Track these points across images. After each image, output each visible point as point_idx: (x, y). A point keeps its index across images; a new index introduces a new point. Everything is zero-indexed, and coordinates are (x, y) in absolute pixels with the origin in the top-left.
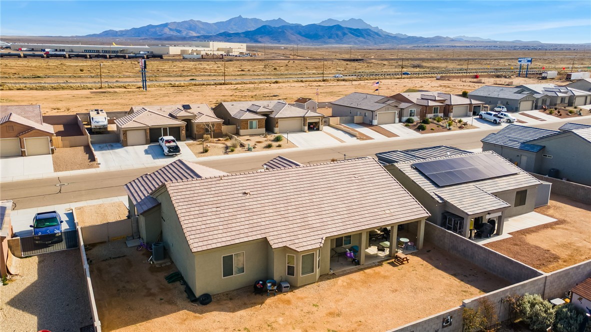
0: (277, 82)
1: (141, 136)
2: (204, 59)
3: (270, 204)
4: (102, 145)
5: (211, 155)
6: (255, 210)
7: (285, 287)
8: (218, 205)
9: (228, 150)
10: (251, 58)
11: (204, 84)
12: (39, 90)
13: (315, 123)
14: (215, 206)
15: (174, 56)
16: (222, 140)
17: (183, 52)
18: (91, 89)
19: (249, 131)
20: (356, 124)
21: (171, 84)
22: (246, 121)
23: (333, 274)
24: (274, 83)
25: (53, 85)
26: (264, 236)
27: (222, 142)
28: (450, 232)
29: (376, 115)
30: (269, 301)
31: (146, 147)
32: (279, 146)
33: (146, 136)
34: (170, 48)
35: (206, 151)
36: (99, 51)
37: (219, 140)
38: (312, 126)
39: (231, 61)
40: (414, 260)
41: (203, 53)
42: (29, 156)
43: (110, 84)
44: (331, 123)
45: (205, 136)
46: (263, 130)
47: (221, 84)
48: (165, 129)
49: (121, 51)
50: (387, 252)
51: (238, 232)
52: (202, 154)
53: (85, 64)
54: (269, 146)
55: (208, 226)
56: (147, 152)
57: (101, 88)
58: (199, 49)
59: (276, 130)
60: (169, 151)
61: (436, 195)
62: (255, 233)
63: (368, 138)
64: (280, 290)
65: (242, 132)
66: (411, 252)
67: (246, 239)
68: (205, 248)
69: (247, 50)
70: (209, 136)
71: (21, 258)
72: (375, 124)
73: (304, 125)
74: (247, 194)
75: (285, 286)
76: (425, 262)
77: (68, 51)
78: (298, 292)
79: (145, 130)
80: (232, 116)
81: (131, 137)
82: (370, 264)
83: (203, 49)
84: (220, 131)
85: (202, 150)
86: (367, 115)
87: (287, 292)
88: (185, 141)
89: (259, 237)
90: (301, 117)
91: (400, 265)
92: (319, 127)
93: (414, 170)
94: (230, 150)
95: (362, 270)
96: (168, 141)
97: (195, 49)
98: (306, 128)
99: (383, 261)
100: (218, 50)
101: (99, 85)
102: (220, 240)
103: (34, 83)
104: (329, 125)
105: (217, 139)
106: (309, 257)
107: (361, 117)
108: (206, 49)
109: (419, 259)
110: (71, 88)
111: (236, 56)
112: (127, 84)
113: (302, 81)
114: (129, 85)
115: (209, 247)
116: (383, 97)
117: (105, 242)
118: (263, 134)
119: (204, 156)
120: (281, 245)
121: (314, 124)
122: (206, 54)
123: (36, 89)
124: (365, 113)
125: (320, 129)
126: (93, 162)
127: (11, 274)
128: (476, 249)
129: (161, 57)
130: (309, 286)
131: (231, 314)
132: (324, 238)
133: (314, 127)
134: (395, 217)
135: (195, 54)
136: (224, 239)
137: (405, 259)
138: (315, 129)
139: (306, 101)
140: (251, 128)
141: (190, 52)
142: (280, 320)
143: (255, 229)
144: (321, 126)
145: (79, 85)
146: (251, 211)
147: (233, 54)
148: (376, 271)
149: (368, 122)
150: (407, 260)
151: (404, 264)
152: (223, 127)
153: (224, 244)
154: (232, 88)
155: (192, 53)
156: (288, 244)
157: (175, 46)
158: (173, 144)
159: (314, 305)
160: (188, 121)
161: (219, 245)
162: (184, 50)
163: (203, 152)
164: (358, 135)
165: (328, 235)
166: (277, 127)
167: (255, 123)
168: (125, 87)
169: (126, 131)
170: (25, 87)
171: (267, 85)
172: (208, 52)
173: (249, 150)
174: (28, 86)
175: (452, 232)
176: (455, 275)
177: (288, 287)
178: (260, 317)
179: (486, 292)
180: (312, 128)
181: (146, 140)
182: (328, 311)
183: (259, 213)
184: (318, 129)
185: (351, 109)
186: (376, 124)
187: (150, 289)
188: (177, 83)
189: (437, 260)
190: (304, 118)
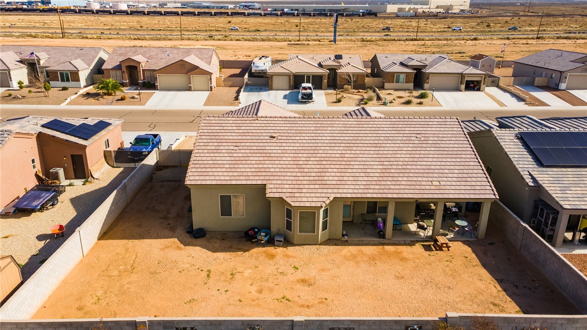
0: (475, 39)
1: (284, 81)
2: (418, 16)
3: (293, 152)
4: (253, 88)
5: (342, 106)
6: (272, 155)
7: (277, 241)
8: (238, 144)
9: (362, 103)
10: (472, 15)
11: (394, 40)
12: (251, 41)
13: (477, 81)
14: (235, 144)
15: (390, 14)
16: (362, 92)
17: (400, 10)
18: (290, 41)
19: (395, 85)
20: (536, 86)
21: (363, 39)
22: (393, 74)
23: (347, 241)
24: (472, 40)
25: (263, 37)
26: (264, 182)
27: (361, 94)
28: (525, 225)
29: (566, 78)
30: (256, 251)
31: (287, 92)
32: (421, 103)
33: (290, 83)
34: (389, 6)
35: (339, 101)
36: (325, 10)
37: (359, 92)
38: (472, 85)
39: (445, 18)
40: (460, 249)
41: (420, 11)
42: (194, 91)
43: (308, 37)
44: (501, 84)
45: (346, 86)
46: (411, 85)
47: (412, 40)
48: (308, 77)
49: (344, 9)
50: (429, 232)
51: (240, 174)
52: (334, 104)
53: (306, 21)
54: (408, 103)
55: (215, 162)
56: (285, 97)
57: (299, 41)
58: (416, 7)
59: (426, 86)
60: (303, 98)
61: (530, 175)
62: (256, 178)
63: (543, 104)
64: (271, 242)
65: (387, 85)
66: (464, 240)
67: (244, 182)
68: (199, 183)
69: (470, 7)
70: (350, 87)
71: (113, 167)
72: (562, 88)
73: (461, 83)
74: (274, 137)
75: (277, 239)
76: (474, 255)
77: (301, 10)
78: (291, 250)
79: (289, 76)
80: (381, 68)
81: (276, 81)
82: (399, 241)
83: (421, 6)
84: (363, 83)
85: (335, 100)
86: (554, 76)
87: (279, 246)
88: (326, 90)
89: (260, 182)
90: (458, 73)
91: (437, 250)
92: (480, 86)
93: (517, 141)
94: (364, 103)
95: (383, 244)
96: (305, 88)
97: (412, 6)
98: (463, 86)
99: (418, 241)
100: (437, 7)
101: (298, 38)
102: (217, 178)
103: (249, 36)
104: (498, 86)
105: (357, 91)
106: (309, 215)
107: (546, 79)
108: (424, 7)
109: (469, 249)
110: (276, 40)
111: (455, 13)
112: (322, 38)
113: (508, 39)
114: (324, 39)
115: (204, 183)
116: (583, 56)
117: (177, 167)
118: (408, 90)
119: (335, 106)
120: (277, 195)
121: (475, 83)
122: (423, 12)
123: (249, 40)
124: (552, 74)
125: (481, 89)
126: (236, 101)
127: (93, 178)
128: (549, 255)
129: (375, 14)
130: (307, 246)
131: (209, 253)
132: (331, 199)
133: (475, 86)
134: (442, 192)
135: (412, 11)
136: (222, 178)
137: (445, 245)
138: (476, 88)
139: (483, 58)
140: (398, 82)
141: (407, 10)
142: (247, 273)
143: (259, 174)
144: (482, 86)
145: (283, 37)
146: (268, 155)
147: (454, 11)
148: (399, 250)
149: (553, 86)
150: (448, 247)
151: (442, 250)
152: (366, 78)
153: (219, 182)
154: (420, 44)
155: (409, 11)
156: (284, 196)
157: (393, 4)
158: (309, 91)
159: (295, 267)
160: (333, 71)
161: (214, 183)
162: (401, 8)
163: (336, 102)
164: (528, 100)
165: (338, 196)
166: (428, 83)
167: (402, 77)
168: (319, 41)
169: (272, 75)
170: (243, 38)
171: (462, 42)
172: (425, 10)
173: (385, 104)
174: (245, 37)
175: (527, 226)
176: (500, 281)
177: (281, 241)
178: (232, 264)
179: (525, 313)
180: (471, 87)
181: (290, 86)
182: (303, 277)
183: (274, 159)
184: (479, 90)
185: (536, 68)
186: (564, 88)
187: (170, 213)
188: (369, 38)
189: (494, 256)
190: (462, 75)
